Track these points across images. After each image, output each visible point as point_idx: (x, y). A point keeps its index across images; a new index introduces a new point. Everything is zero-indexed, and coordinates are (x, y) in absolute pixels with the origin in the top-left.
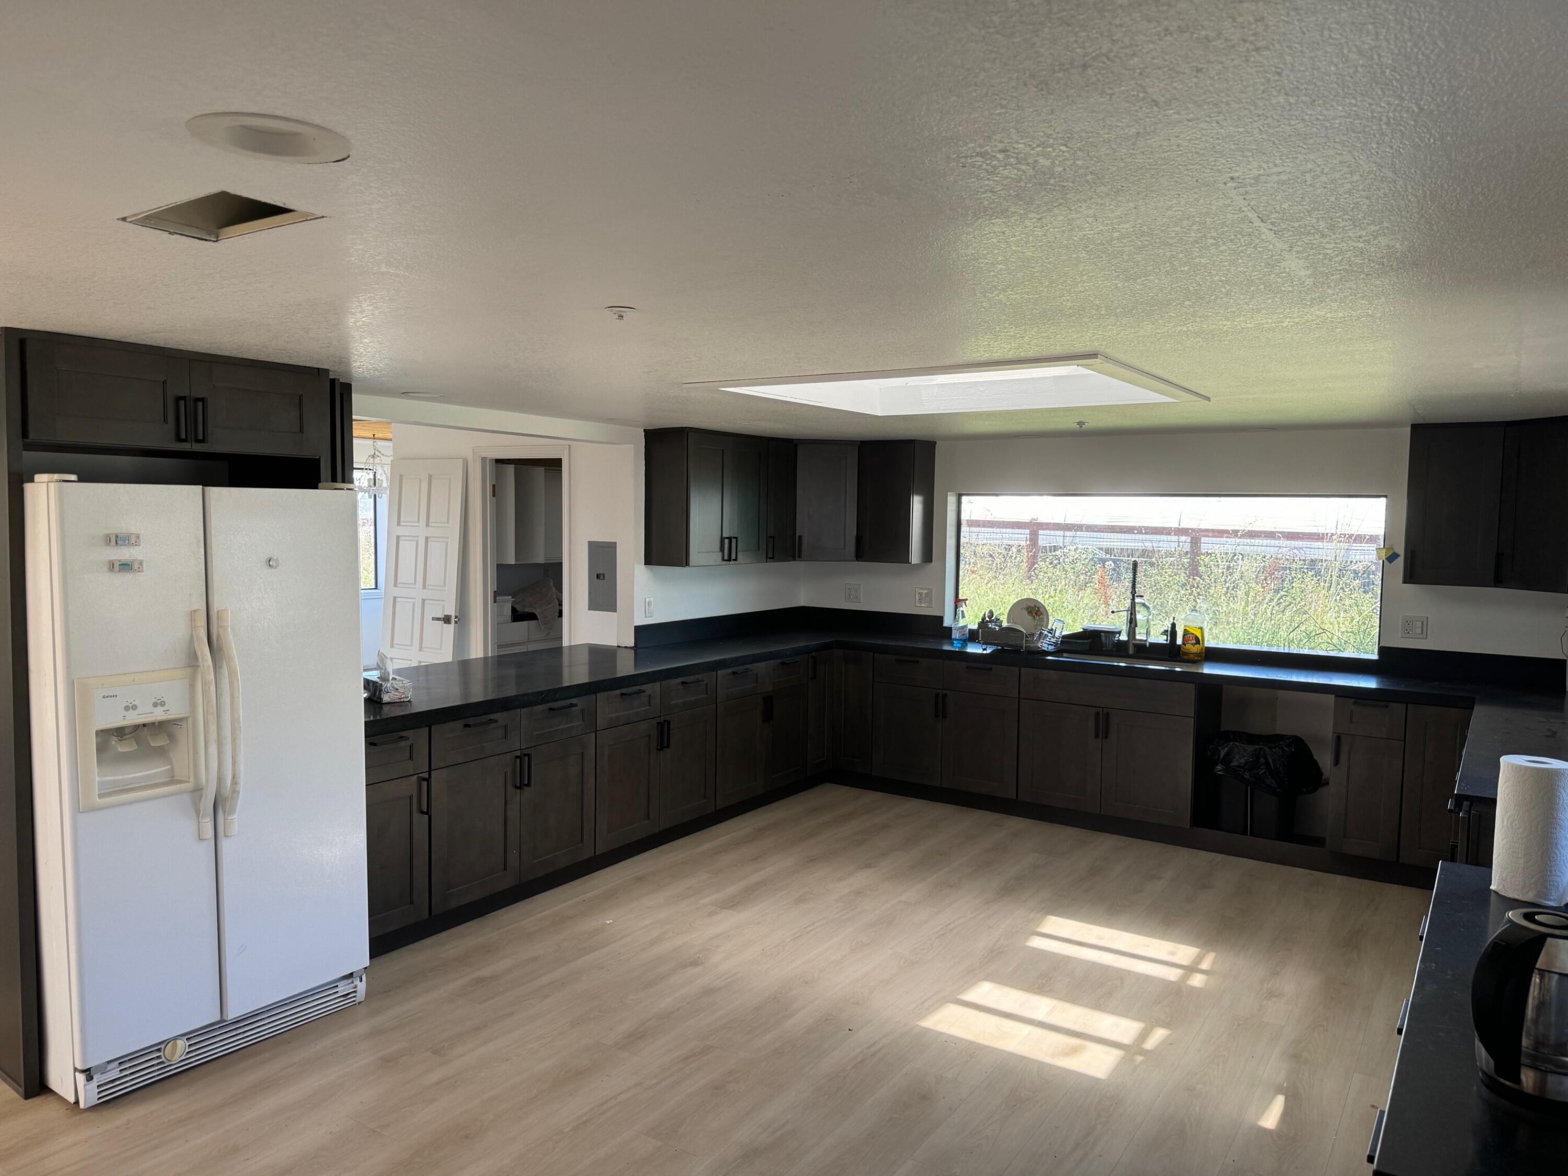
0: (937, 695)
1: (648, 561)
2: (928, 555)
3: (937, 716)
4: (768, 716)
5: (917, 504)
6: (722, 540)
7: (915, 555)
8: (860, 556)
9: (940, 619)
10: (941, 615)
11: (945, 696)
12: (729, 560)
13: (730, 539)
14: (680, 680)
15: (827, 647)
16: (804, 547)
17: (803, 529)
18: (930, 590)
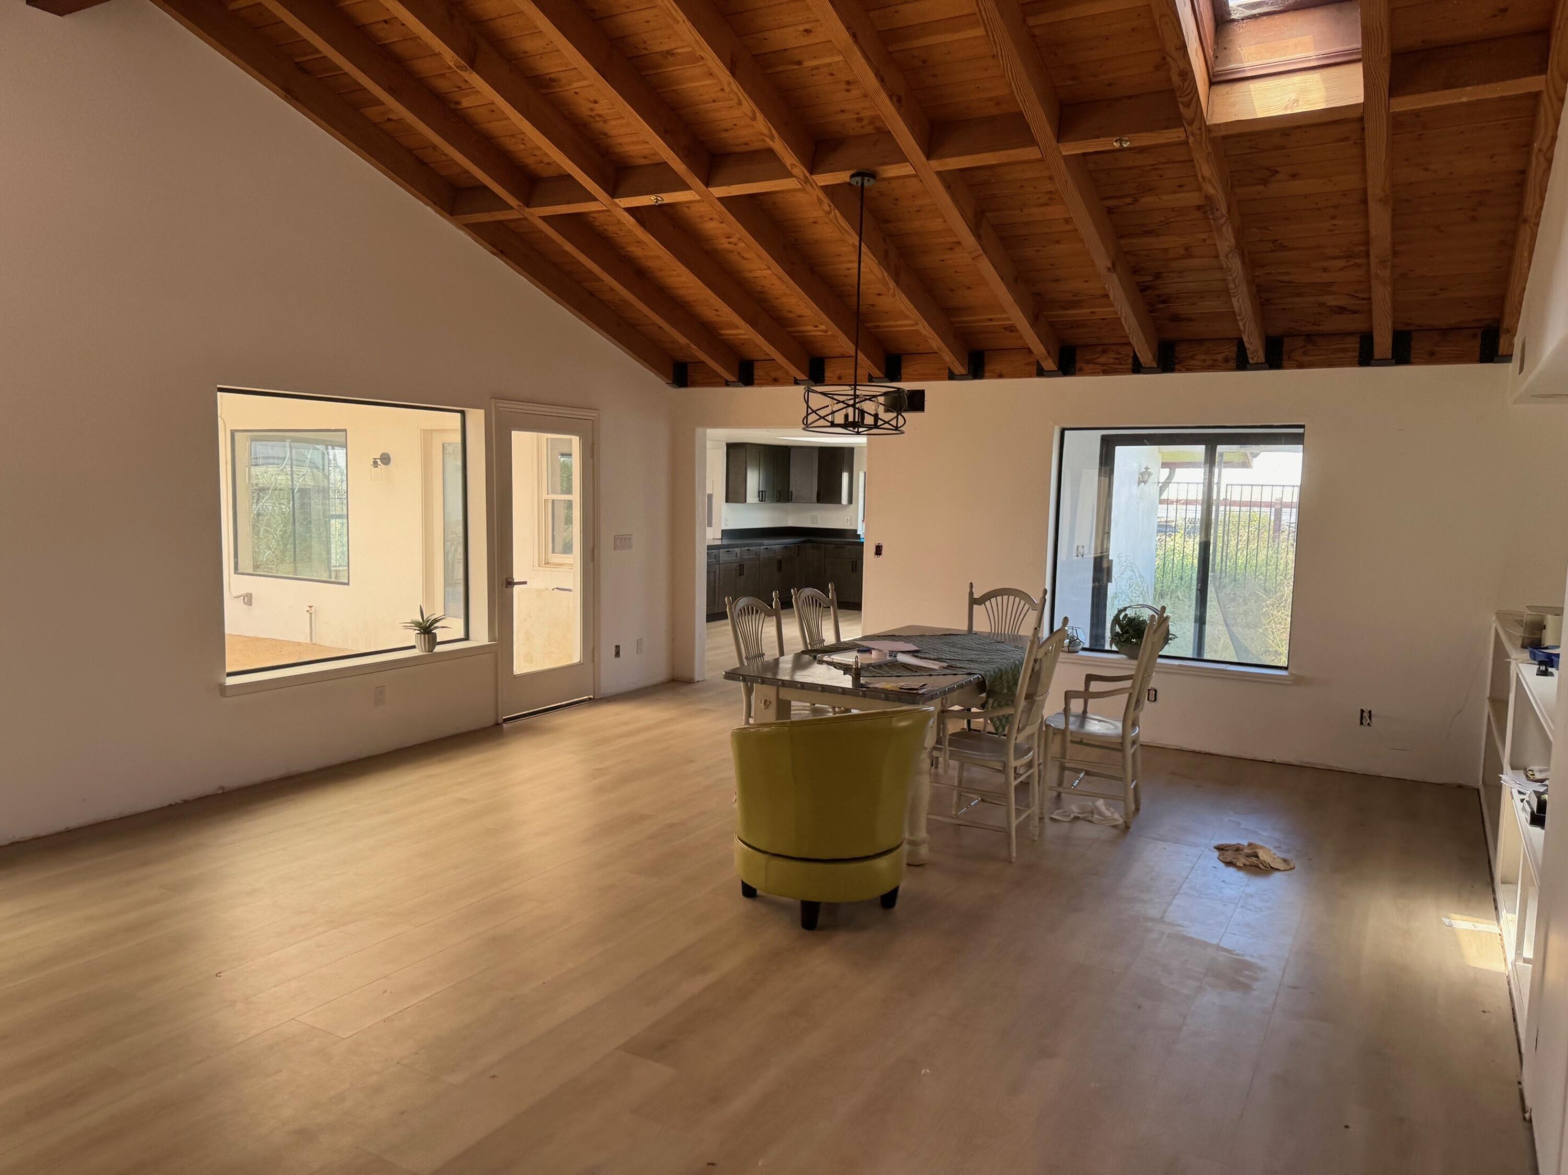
0: (853, 561)
1: (727, 500)
2: (850, 501)
3: (853, 570)
4: (780, 569)
5: (845, 477)
6: (759, 492)
7: (844, 500)
8: (819, 500)
9: (856, 531)
10: (855, 528)
11: (856, 561)
12: (762, 501)
13: (762, 491)
14: (747, 548)
15: (804, 542)
16: (793, 497)
17: (794, 487)
18: (851, 517)
